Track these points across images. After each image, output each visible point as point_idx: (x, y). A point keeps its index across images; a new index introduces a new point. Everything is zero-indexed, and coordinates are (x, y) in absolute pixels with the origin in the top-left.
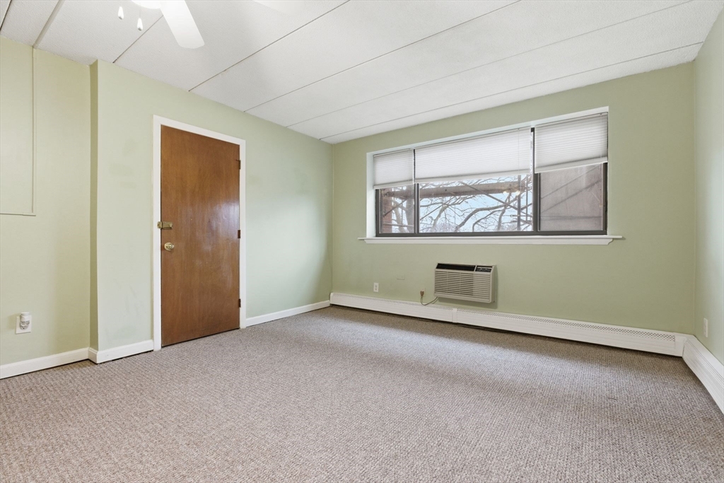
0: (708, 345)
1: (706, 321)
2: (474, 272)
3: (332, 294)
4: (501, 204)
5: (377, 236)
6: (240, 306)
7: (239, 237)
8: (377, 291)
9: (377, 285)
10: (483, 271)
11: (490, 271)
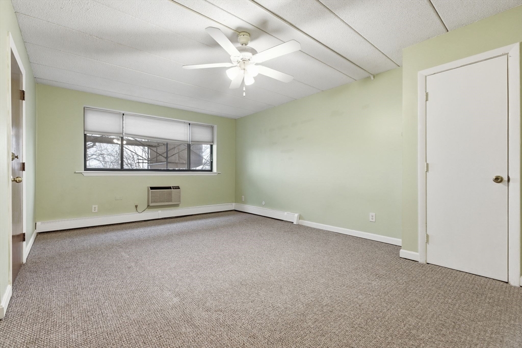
0: (244, 202)
1: (243, 197)
2: (172, 190)
3: (38, 224)
6: (24, 240)
8: (96, 211)
9: (97, 206)
10: (176, 189)
11: (179, 188)
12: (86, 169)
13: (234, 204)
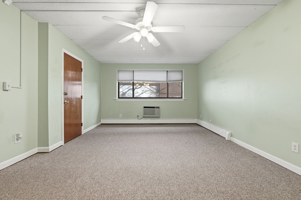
0: (201, 119)
1: (201, 115)
2: (155, 109)
3: (101, 120)
4: (149, 89)
5: (118, 98)
6: (82, 126)
7: (82, 98)
8: (121, 117)
9: (121, 115)
10: (157, 108)
11: (159, 108)
12: (119, 98)
13: (196, 120)
